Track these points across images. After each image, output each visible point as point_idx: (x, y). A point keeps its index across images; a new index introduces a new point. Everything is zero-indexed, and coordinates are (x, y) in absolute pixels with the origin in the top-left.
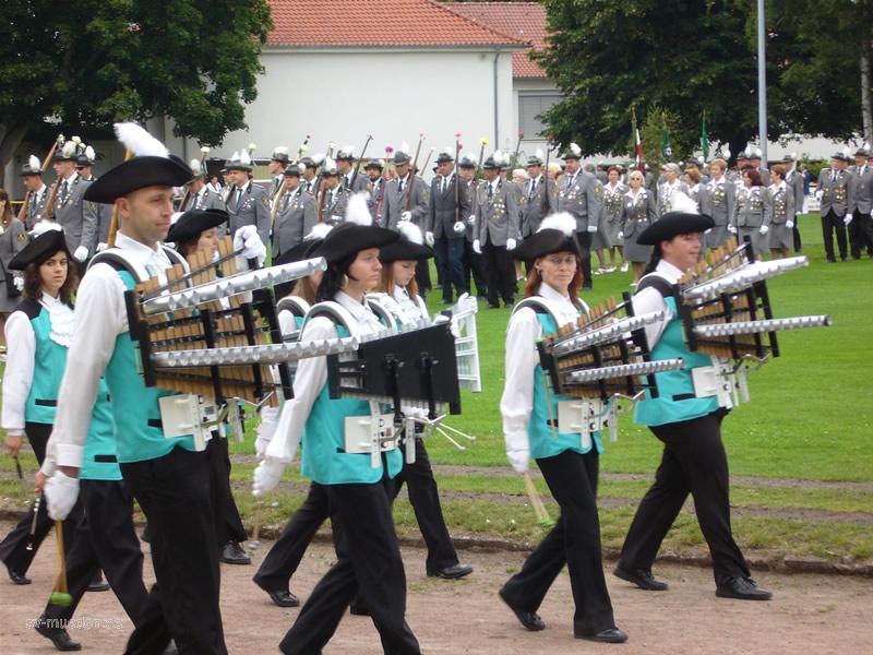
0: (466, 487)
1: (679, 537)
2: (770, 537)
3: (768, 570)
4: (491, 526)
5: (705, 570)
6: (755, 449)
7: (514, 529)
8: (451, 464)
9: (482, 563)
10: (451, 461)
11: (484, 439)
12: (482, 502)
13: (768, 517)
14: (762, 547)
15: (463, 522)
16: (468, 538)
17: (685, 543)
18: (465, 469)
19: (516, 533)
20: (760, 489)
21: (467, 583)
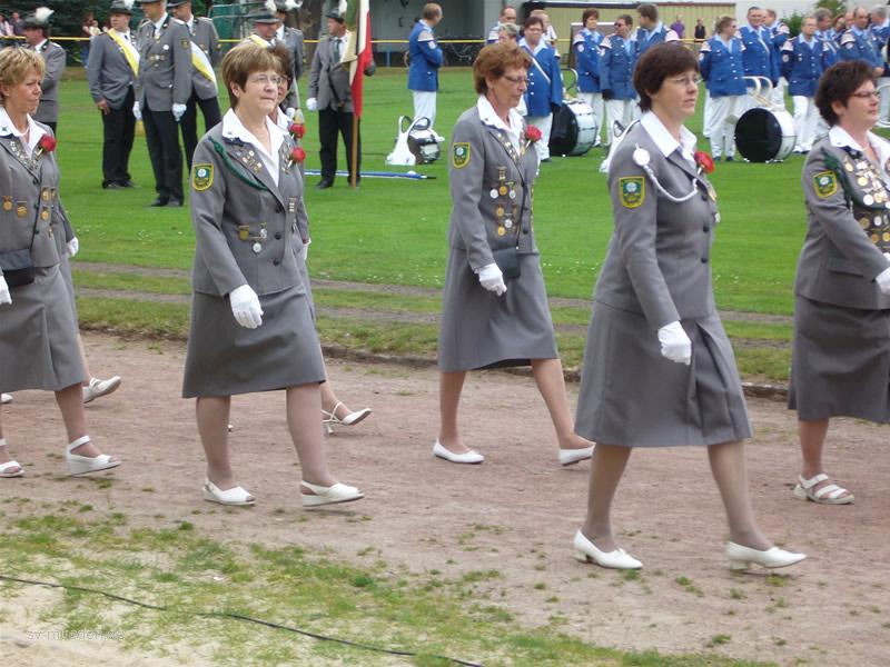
9: (783, 412)
10: (759, 308)
12: (784, 351)
15: (765, 370)
16: (769, 386)
18: (770, 317)
21: (765, 432)
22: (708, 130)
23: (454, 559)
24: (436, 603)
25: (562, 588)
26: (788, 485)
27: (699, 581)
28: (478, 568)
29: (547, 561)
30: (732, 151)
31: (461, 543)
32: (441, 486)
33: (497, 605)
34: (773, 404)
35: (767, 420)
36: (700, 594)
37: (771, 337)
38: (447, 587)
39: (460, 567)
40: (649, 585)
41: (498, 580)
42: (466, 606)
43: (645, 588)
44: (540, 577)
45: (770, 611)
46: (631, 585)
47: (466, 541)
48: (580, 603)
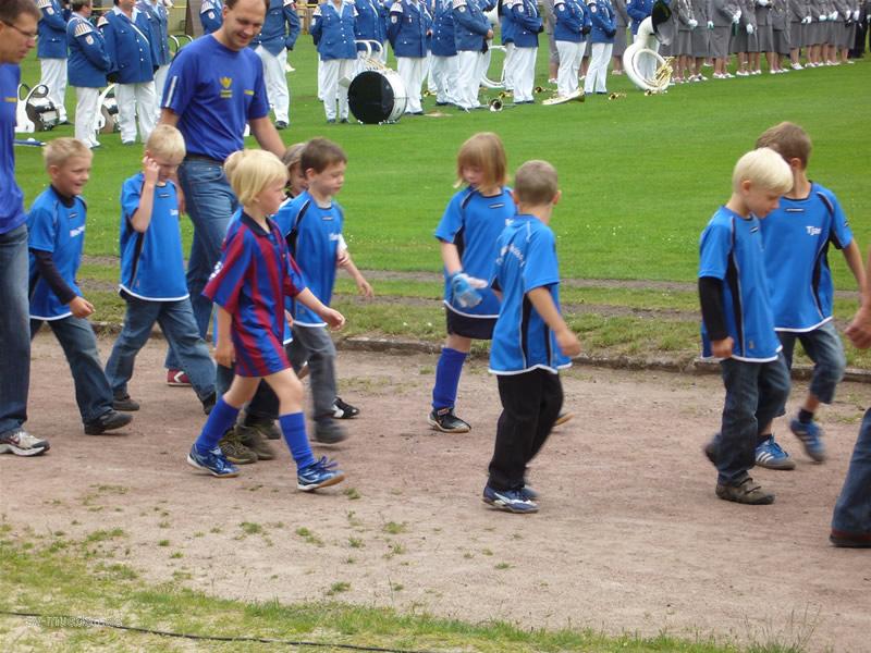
0: (385, 292)
1: (591, 339)
2: (681, 339)
3: (678, 372)
4: (407, 328)
5: (616, 371)
6: (672, 255)
7: (430, 332)
8: (371, 270)
9: (398, 365)
10: (372, 266)
11: (407, 246)
12: (399, 306)
13: (680, 320)
14: (673, 349)
15: (380, 325)
16: (385, 340)
17: (597, 345)
18: (385, 274)
19: (433, 335)
20: (674, 294)
21: (382, 384)
22: (322, 93)
23: (78, 521)
24: (61, 564)
25: (185, 544)
26: (403, 435)
27: (319, 531)
28: (103, 527)
29: (170, 519)
30: (346, 113)
31: (85, 504)
32: (65, 448)
33: (122, 563)
34: (388, 358)
35: (384, 373)
36: (320, 544)
37: (385, 293)
38: (72, 548)
39: (84, 527)
40: (270, 537)
41: (121, 539)
42: (90, 566)
43: (267, 540)
44: (164, 534)
45: (388, 558)
46: (252, 538)
47: (90, 502)
48: (203, 558)
